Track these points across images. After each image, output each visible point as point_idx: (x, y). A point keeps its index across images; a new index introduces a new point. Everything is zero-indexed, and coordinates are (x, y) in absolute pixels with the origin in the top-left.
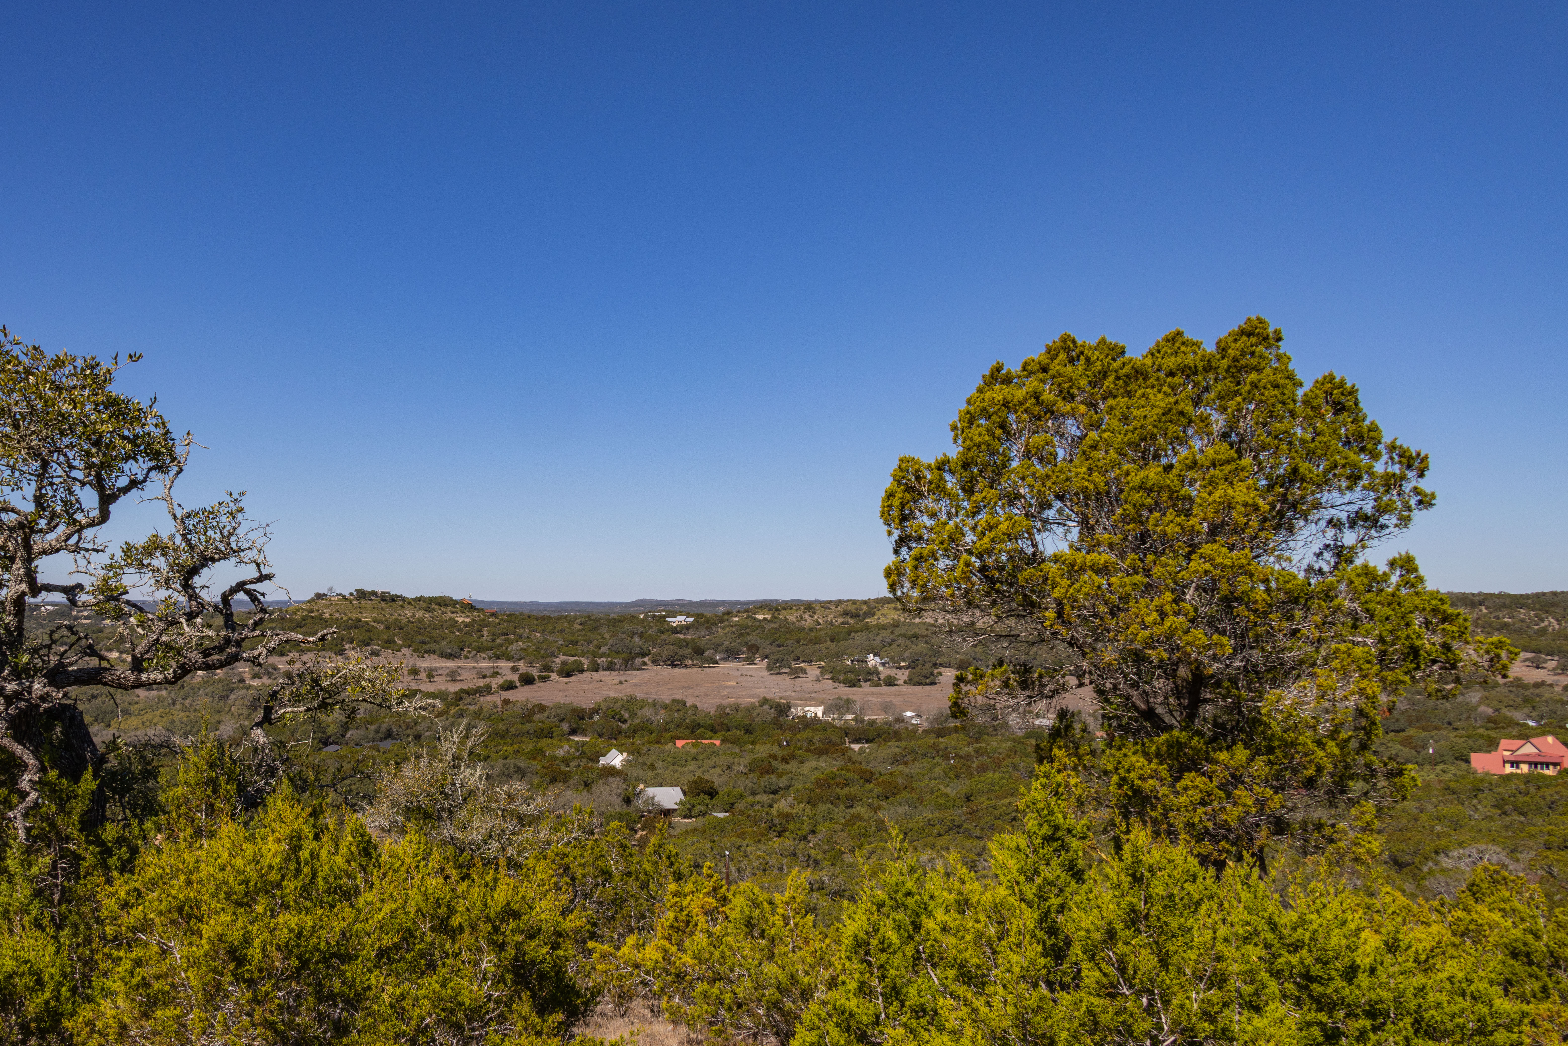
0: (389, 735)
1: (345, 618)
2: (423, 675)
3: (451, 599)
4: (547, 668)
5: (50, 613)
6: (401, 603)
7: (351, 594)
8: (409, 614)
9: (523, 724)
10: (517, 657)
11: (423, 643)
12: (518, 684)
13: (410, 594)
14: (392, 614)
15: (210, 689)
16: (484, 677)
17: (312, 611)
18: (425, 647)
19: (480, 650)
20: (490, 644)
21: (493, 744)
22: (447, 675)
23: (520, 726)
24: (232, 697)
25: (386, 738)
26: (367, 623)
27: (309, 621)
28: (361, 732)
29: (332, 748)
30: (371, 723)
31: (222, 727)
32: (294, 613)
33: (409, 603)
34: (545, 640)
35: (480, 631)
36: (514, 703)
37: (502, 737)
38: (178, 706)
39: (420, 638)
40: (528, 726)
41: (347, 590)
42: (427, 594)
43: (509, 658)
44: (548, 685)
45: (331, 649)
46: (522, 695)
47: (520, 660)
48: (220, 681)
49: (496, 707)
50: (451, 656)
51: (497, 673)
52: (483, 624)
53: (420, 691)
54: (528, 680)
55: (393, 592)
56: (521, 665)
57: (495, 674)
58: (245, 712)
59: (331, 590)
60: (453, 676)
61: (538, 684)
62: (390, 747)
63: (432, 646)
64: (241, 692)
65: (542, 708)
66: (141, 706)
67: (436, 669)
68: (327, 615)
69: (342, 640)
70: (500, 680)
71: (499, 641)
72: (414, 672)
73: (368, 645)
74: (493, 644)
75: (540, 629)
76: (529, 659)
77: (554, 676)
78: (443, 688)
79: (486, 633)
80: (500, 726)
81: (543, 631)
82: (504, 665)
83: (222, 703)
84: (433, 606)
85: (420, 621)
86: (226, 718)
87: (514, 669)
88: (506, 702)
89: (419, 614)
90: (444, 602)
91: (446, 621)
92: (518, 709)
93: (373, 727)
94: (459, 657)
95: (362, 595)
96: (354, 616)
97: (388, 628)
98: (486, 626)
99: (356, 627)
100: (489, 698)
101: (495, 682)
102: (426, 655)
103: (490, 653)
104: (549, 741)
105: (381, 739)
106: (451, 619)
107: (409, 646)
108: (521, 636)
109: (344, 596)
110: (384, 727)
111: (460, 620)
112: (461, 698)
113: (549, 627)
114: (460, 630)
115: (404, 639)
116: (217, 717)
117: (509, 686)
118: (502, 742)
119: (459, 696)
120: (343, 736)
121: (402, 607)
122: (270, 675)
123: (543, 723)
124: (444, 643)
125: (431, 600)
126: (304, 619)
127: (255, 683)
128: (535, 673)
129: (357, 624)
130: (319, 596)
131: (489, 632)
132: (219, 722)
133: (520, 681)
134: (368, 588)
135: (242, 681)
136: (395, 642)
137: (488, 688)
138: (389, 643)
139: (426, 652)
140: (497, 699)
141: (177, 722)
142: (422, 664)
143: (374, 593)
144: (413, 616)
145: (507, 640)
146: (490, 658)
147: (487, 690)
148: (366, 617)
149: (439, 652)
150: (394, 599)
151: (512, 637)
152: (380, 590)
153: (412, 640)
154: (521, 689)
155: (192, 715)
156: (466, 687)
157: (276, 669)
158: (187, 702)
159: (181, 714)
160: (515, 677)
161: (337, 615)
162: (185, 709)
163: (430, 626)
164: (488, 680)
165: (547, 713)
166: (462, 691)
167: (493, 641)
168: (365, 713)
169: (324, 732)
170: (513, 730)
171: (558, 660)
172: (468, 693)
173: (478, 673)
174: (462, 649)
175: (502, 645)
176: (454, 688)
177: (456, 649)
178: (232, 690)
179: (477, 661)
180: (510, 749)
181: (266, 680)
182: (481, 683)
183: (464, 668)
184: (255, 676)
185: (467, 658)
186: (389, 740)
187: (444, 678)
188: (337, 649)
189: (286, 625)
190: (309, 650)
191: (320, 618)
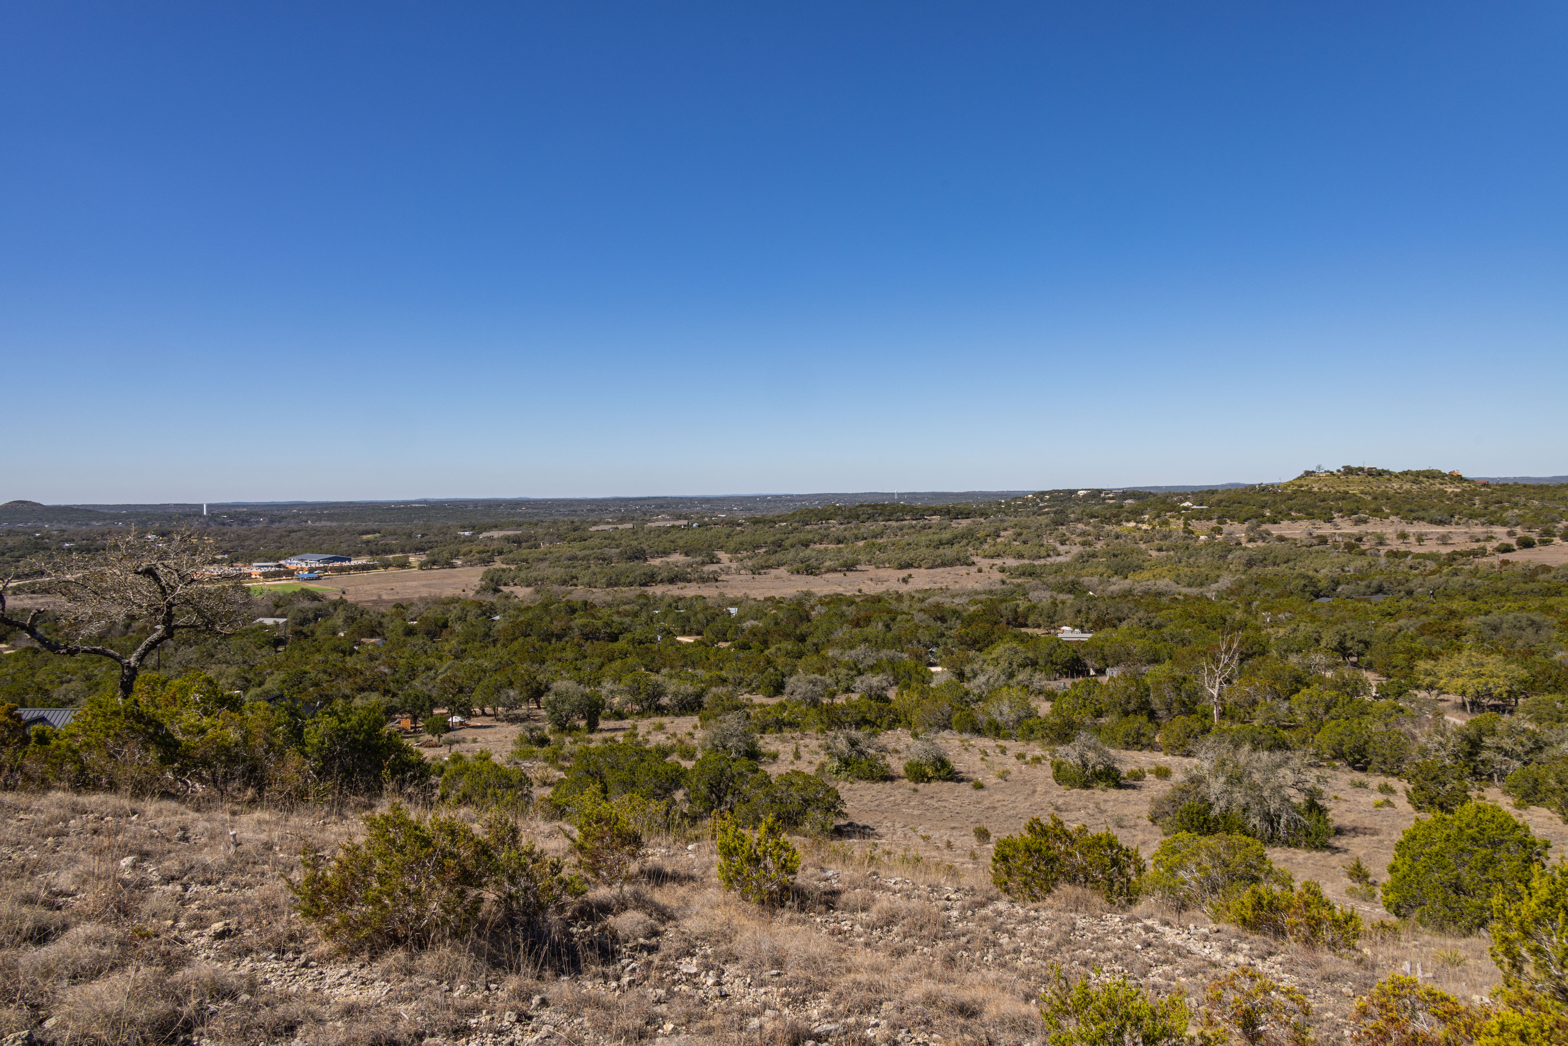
0: (1380, 590)
1: (1333, 491)
2: (1412, 539)
3: (1440, 472)
4: (1548, 533)
5: (1084, 496)
6: (1388, 477)
7: (1339, 471)
8: (1396, 486)
9: (1526, 583)
10: (1514, 522)
11: (1412, 511)
12: (1516, 547)
13: (1397, 469)
14: (1378, 486)
15: (1210, 550)
16: (1478, 541)
17: (1302, 486)
18: (1414, 515)
19: (1472, 516)
20: (1483, 512)
21: (1493, 600)
22: (1438, 539)
23: (1522, 585)
24: (1230, 556)
25: (1376, 593)
26: (1354, 495)
27: (1300, 494)
28: (1352, 587)
29: (1324, 600)
30: (1362, 580)
31: (1221, 580)
32: (1286, 488)
33: (1396, 477)
34: (1544, 507)
35: (1471, 500)
36: (1514, 564)
37: (1502, 595)
38: (1184, 564)
39: (1409, 507)
40: (1531, 586)
41: (1335, 466)
42: (1414, 469)
43: (1504, 524)
44: (1550, 548)
45: (1320, 518)
46: (1520, 557)
47: (1516, 525)
48: (1220, 543)
49: (1493, 567)
50: (1441, 523)
51: (1492, 537)
52: (1474, 493)
53: (1410, 553)
54: (1526, 544)
55: (1379, 468)
56: (1518, 530)
57: (1490, 538)
58: (1241, 568)
59: (1319, 467)
60: (1444, 540)
61: (1538, 548)
62: (1382, 600)
63: (1421, 514)
64: (1238, 553)
65: (1547, 569)
66: (1153, 563)
67: (1426, 534)
68: (1316, 489)
69: (1331, 509)
70: (1495, 544)
71: (1492, 508)
72: (1403, 536)
73: (1356, 513)
74: (1486, 512)
75: (1537, 496)
76: (1527, 524)
77: (1557, 540)
78: (1434, 550)
79: (1477, 502)
80: (1500, 584)
81: (1542, 499)
82: (1500, 531)
83: (1221, 562)
84: (1421, 478)
85: (1408, 492)
86: (1225, 573)
87: (1511, 534)
88: (1505, 563)
89: (1407, 486)
90: (1432, 475)
91: (1435, 492)
92: (1518, 569)
93: (1364, 583)
94: (1450, 523)
95: (1349, 471)
96: (1342, 489)
97: (1375, 498)
98: (1477, 495)
99: (1344, 499)
100: (1485, 560)
101: (1490, 546)
102: (1415, 522)
103: (1483, 520)
104: (1558, 599)
105: (1372, 594)
106: (1439, 490)
107: (1397, 514)
108: (1516, 504)
109: (1332, 473)
110: (1375, 583)
111: (1450, 490)
112: (1454, 559)
113: (1548, 495)
114: (1449, 499)
115: (1391, 508)
116: (1217, 572)
117: (1507, 549)
118: (1504, 599)
119: (1452, 558)
120: (1334, 590)
121: (1389, 480)
122: (1264, 539)
123: (1549, 582)
124: (1433, 511)
125: (1418, 473)
126: (1295, 492)
127: (1250, 545)
128: (1534, 536)
129: (1345, 496)
130: (1308, 473)
131: (1481, 500)
132: (1218, 576)
133: (1517, 544)
134: (1355, 465)
135: (1239, 544)
136: (1382, 511)
137: (1484, 549)
138: (1377, 512)
139: (1414, 519)
140: (1496, 560)
141: (1182, 575)
142: (1411, 529)
143: (1361, 469)
144: (1401, 488)
145: (1500, 508)
146: (1483, 524)
147: (1483, 553)
148: (1354, 490)
149: (1428, 519)
150: (1380, 473)
151: (1507, 504)
152: (1367, 466)
153: (1399, 508)
154: (1519, 552)
155: (1196, 570)
156: (1458, 550)
157: (1269, 534)
158: (1191, 560)
159: (1186, 569)
160: (1512, 541)
161: (1325, 489)
162: (1188, 565)
163: (1418, 496)
164: (1482, 544)
165: (1553, 573)
166: (1455, 552)
167: (1486, 508)
168: (1355, 571)
169: (1315, 587)
170: (1514, 589)
171: (1560, 526)
172: (1463, 554)
173: (1471, 537)
174: (1452, 516)
175: (1496, 512)
176: (1445, 550)
177: (1446, 516)
178: (1230, 551)
179: (1469, 527)
180: (1515, 605)
181: (1260, 543)
182: (1475, 546)
183: (1455, 533)
184: (1251, 540)
185: (1457, 524)
186: (1380, 595)
187: (1434, 542)
188: (1326, 517)
189: (1278, 499)
190: (1300, 519)
191: (1310, 491)
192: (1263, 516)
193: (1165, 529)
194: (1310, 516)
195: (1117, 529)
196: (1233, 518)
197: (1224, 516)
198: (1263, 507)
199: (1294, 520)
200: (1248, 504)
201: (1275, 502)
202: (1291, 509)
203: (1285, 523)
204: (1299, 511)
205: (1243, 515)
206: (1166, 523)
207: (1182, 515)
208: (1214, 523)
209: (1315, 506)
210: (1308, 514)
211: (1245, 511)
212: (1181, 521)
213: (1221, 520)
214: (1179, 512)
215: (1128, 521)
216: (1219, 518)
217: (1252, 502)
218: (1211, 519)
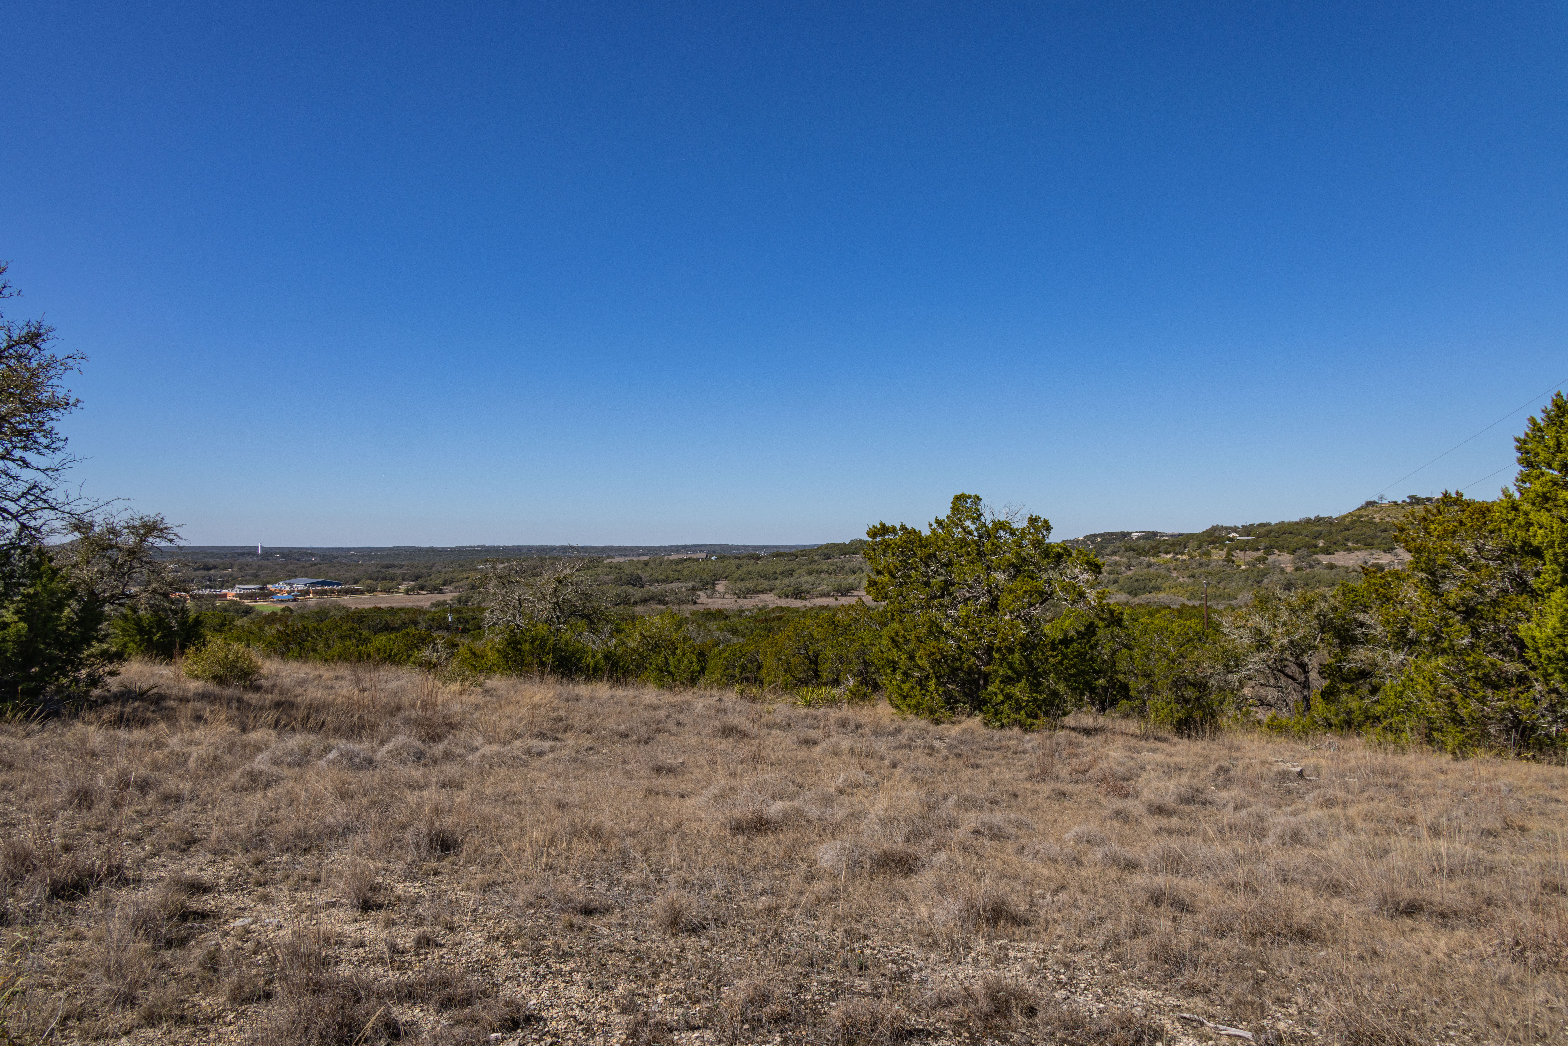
1: (1395, 521)
7: (1403, 501)
17: (1361, 516)
45: (1378, 548)
59: (1382, 497)
68: (1377, 520)
69: (1392, 540)
95: (1415, 501)
109: (1395, 503)
122: (1312, 568)
126: (1354, 523)
130: (1370, 504)
134: (1422, 495)
143: (1429, 499)
157: (1319, 563)
161: (1387, 519)
188: (1386, 547)
189: (1334, 529)
190: (1356, 549)
191: (1371, 522)
192: (1316, 546)
193: (1205, 559)
194: (1369, 546)
195: (1153, 560)
196: (1281, 549)
197: (1271, 547)
198: (1316, 538)
199: (1349, 550)
200: (1300, 534)
201: (1330, 533)
202: (1347, 540)
203: (1340, 554)
204: (1357, 542)
205: (1293, 545)
206: (1207, 554)
207: (1225, 546)
208: (1260, 553)
209: (1376, 537)
210: (1366, 545)
211: (1294, 541)
212: (1224, 552)
213: (1269, 550)
214: (1223, 543)
215: (1167, 553)
216: (1266, 548)
217: (1304, 532)
218: (1258, 549)
